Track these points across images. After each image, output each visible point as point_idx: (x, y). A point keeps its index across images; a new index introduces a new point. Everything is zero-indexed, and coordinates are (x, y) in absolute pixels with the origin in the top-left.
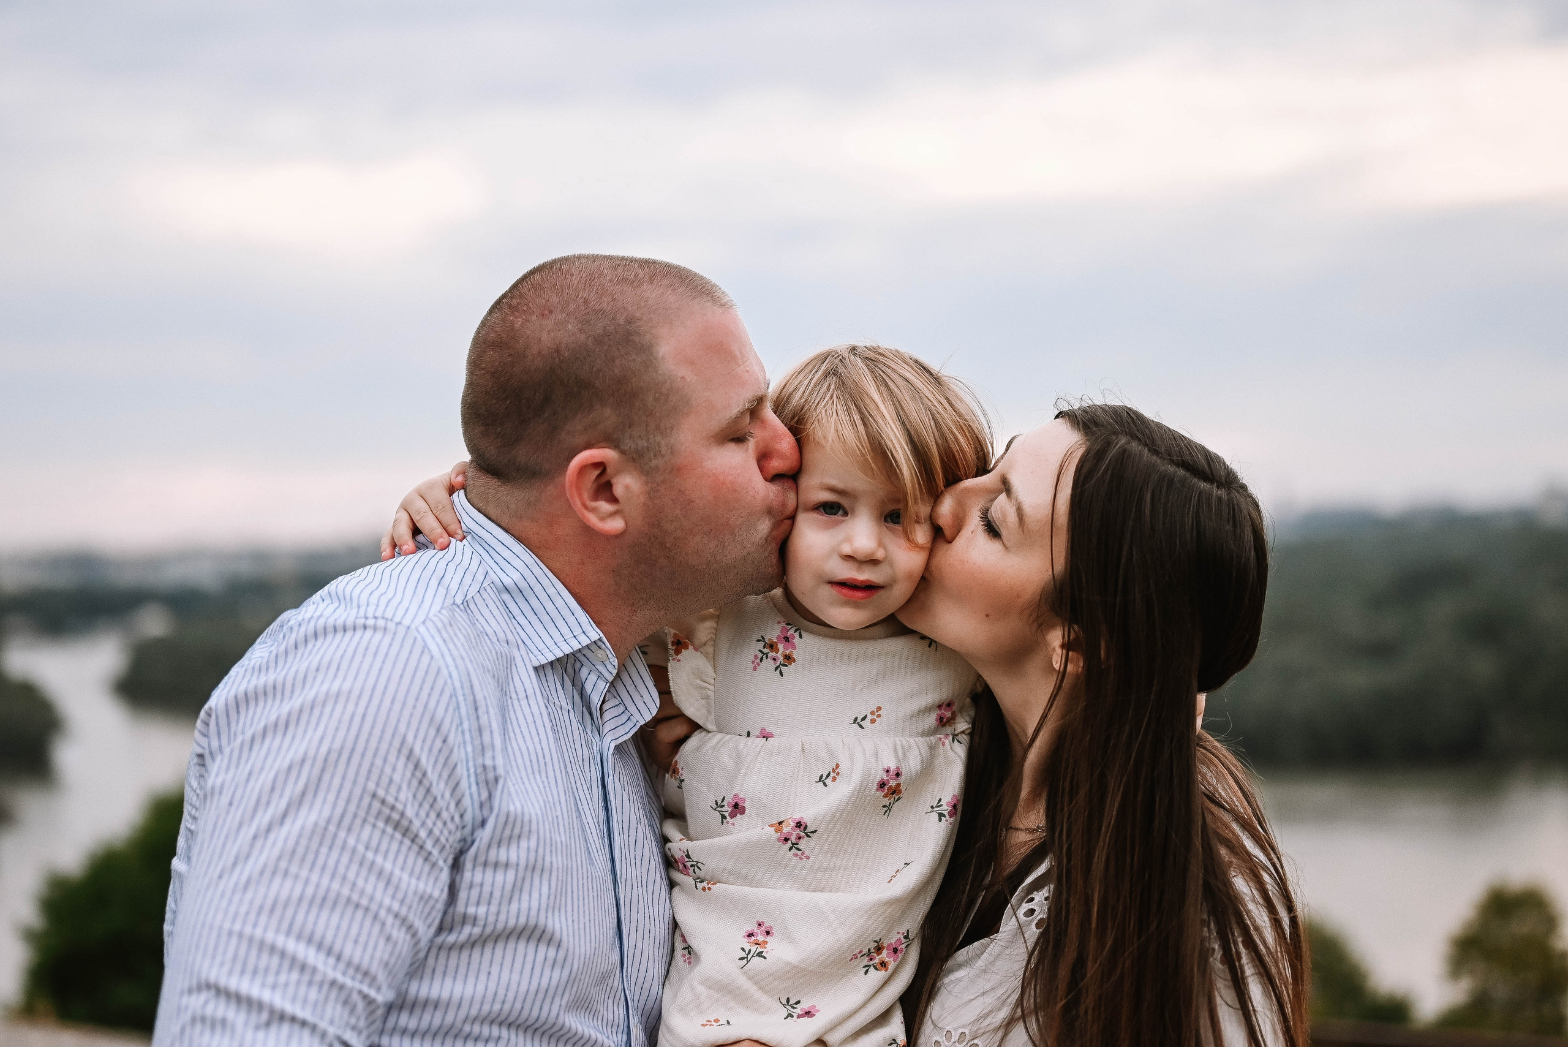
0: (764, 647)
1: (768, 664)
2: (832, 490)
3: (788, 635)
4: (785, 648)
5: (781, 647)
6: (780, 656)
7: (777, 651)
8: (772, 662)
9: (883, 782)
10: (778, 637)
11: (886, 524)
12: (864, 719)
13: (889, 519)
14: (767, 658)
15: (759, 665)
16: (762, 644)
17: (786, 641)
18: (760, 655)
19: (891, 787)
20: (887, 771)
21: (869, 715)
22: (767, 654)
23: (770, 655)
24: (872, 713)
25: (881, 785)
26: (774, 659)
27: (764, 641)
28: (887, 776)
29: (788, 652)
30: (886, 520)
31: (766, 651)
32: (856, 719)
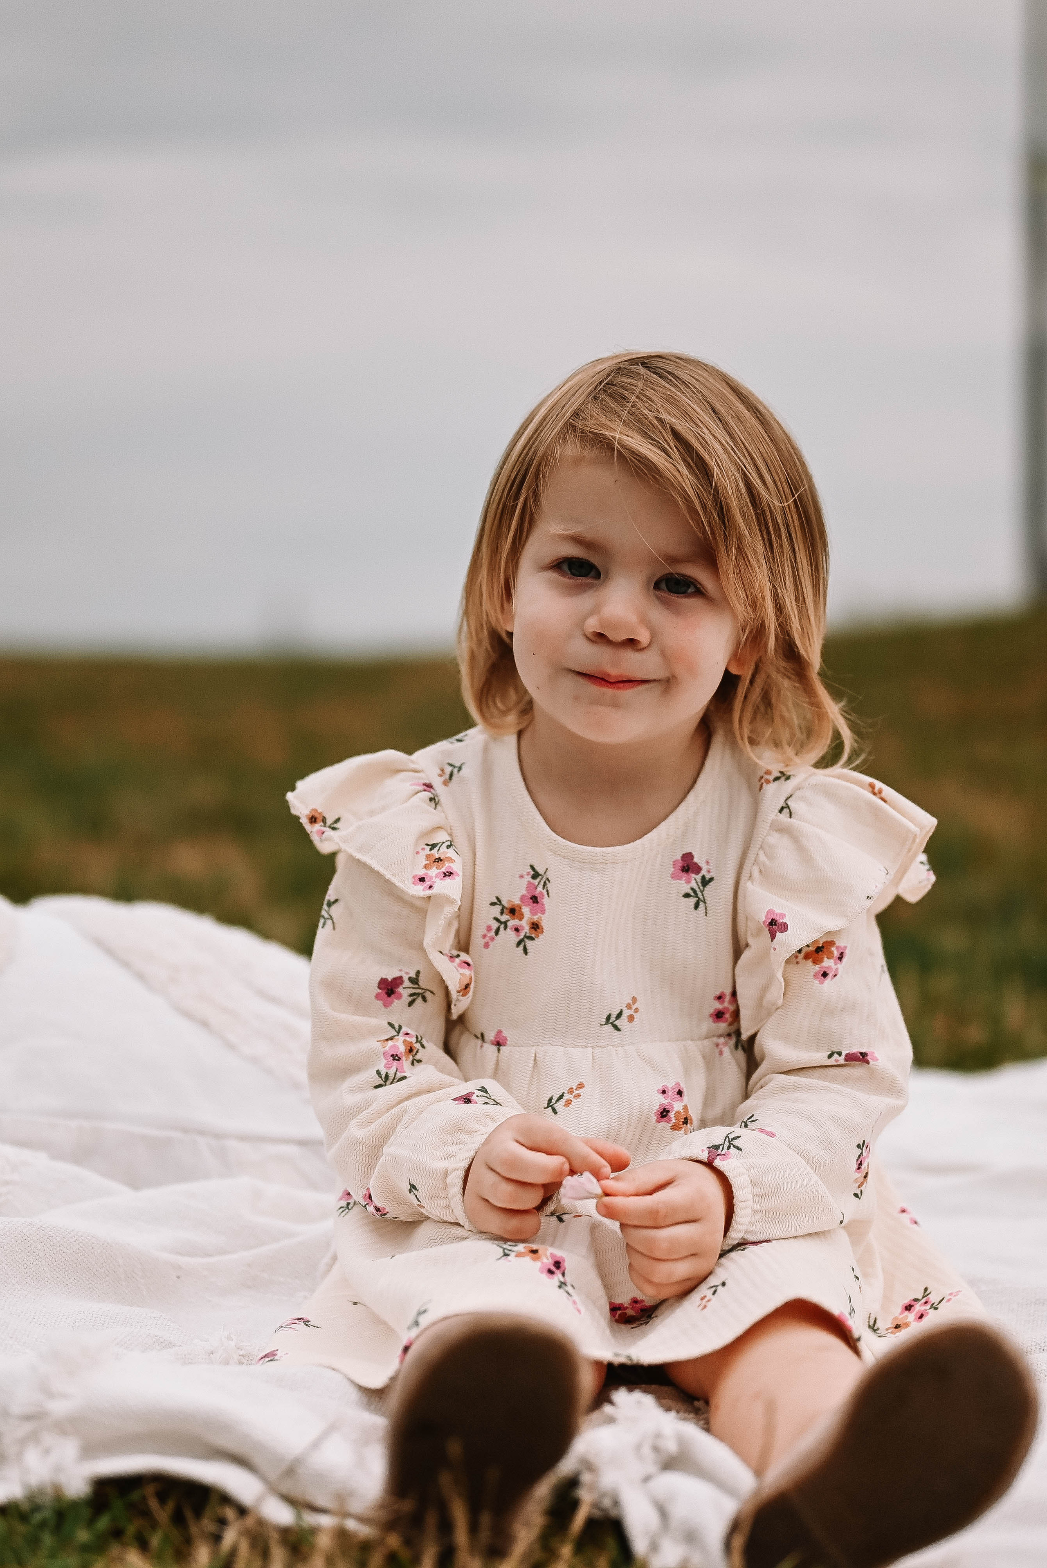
0: (502, 913)
1: (509, 937)
2: (577, 540)
3: (537, 894)
4: (533, 912)
5: (526, 910)
6: (525, 925)
7: (521, 917)
8: (513, 933)
9: (665, 1109)
10: (522, 898)
11: (657, 593)
12: (619, 1015)
13: (663, 586)
14: (505, 928)
15: (492, 939)
16: (499, 908)
17: (534, 902)
18: (495, 925)
19: (678, 1112)
20: (664, 1092)
21: (625, 1009)
22: (505, 923)
23: (511, 924)
24: (629, 1007)
25: (662, 1113)
26: (517, 930)
27: (501, 904)
28: (666, 1098)
29: (535, 918)
30: (657, 586)
31: (503, 918)
32: (609, 1018)
